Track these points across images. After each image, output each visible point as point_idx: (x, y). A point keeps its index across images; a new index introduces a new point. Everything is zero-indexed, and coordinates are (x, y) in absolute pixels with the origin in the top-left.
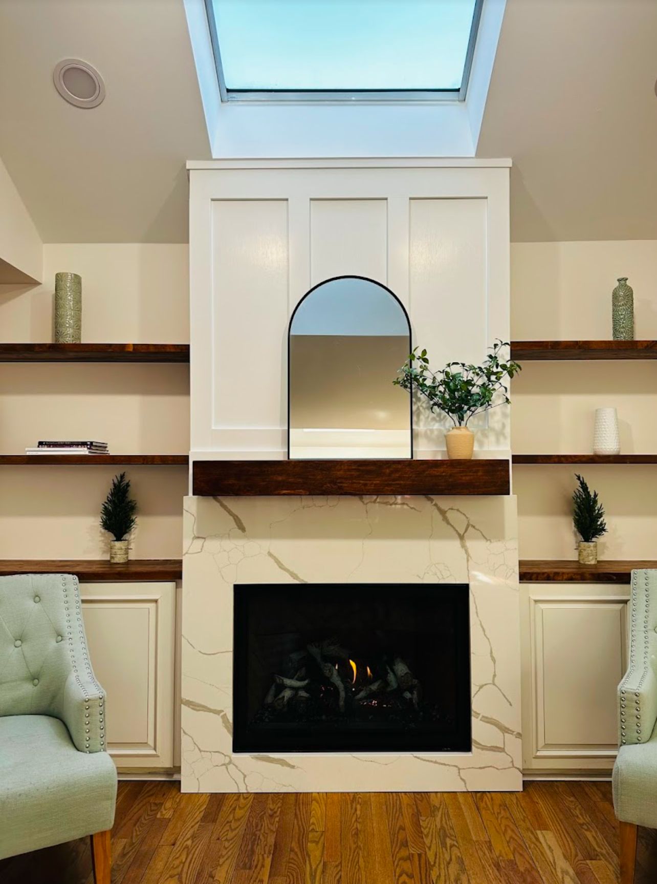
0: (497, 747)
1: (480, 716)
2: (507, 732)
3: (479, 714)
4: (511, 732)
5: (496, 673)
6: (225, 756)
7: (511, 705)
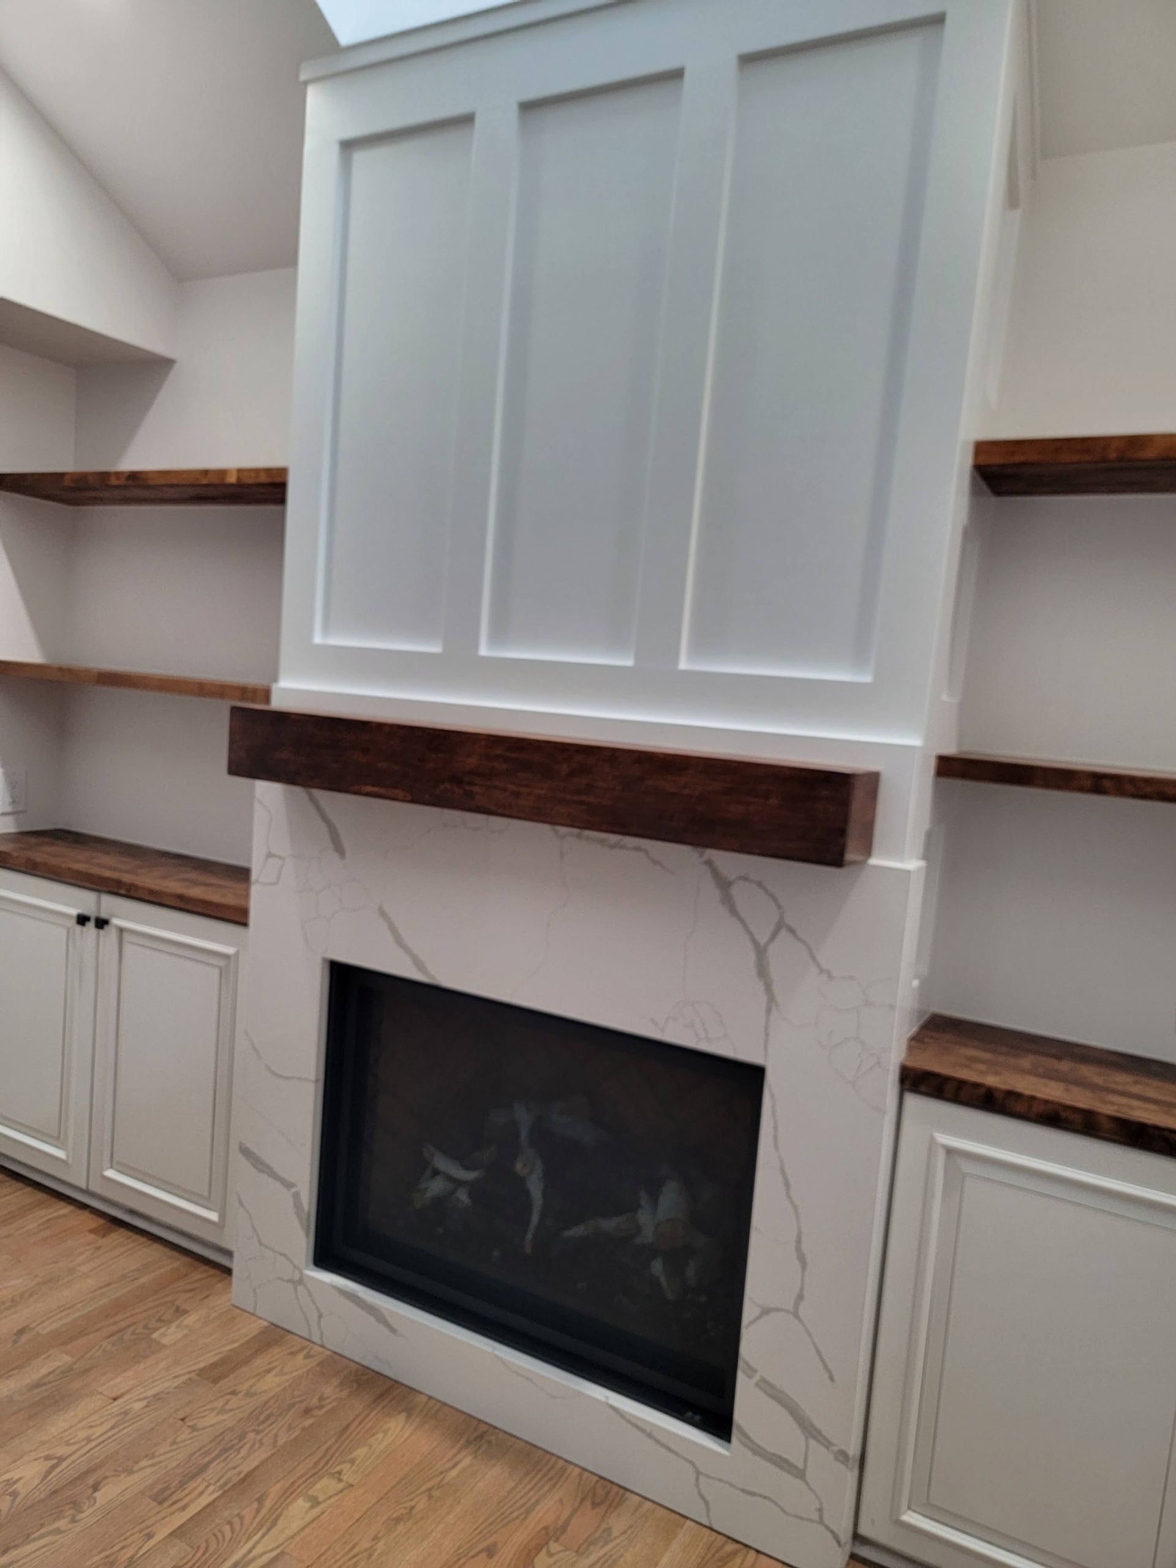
0: (786, 1461)
1: (757, 1378)
2: (815, 1438)
3: (755, 1371)
4: (827, 1444)
5: (805, 1293)
6: (295, 1267)
7: (832, 1379)
